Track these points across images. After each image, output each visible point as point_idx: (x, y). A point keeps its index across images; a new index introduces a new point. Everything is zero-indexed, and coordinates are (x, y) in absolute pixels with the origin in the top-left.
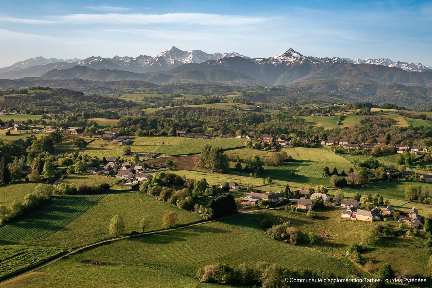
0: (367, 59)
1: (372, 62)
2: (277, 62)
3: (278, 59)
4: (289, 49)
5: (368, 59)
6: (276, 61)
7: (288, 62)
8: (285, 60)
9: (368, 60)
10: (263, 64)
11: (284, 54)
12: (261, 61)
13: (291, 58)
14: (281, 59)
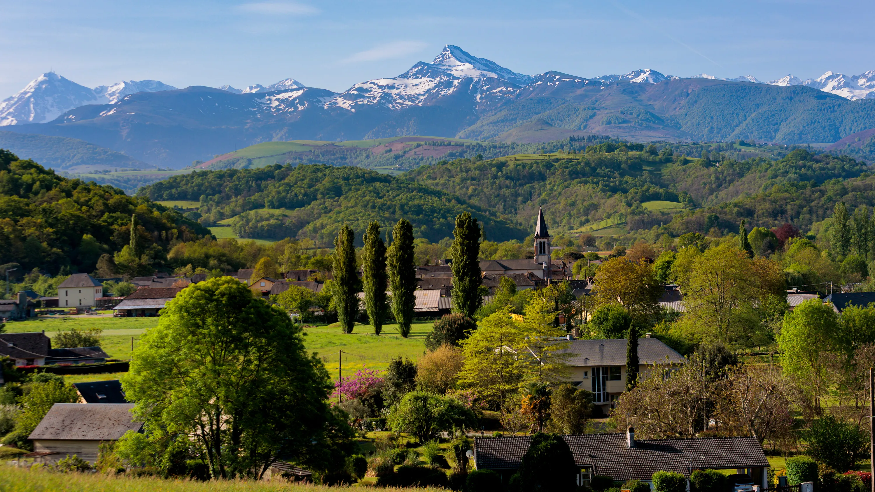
0: (824, 77)
1: (846, 85)
2: (360, 102)
3: (366, 86)
4: (445, 49)
5: (829, 74)
6: (356, 97)
7: (401, 97)
8: (395, 91)
9: (828, 78)
10: (301, 108)
11: (415, 67)
12: (295, 99)
13: (418, 81)
14: (380, 87)
